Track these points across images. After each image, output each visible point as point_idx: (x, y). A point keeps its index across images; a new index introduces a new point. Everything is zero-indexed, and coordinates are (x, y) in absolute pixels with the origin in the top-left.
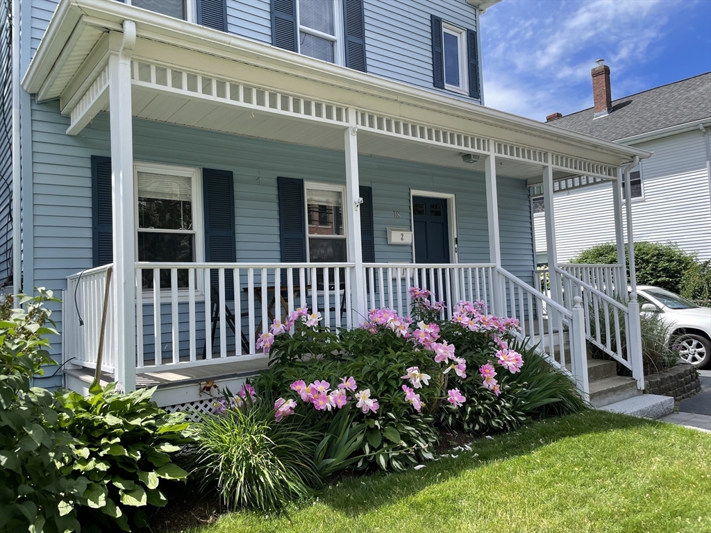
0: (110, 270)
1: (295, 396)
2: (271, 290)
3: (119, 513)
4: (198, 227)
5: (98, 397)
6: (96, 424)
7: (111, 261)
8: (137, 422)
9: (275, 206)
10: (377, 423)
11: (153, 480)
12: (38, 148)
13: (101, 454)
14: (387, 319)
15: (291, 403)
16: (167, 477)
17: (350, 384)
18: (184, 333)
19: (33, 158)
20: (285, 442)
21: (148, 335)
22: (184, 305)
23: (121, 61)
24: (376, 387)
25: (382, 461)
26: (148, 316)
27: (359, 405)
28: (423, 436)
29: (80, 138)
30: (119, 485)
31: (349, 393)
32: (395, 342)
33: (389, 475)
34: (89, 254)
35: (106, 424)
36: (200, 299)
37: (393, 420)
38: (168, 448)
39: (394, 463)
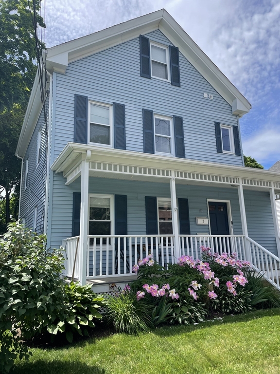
0: (79, 238)
1: (145, 291)
2: (144, 245)
3: (79, 327)
4: (112, 219)
5: (73, 286)
6: (72, 296)
7: (79, 235)
8: (86, 296)
9: (144, 209)
10: (179, 304)
11: (91, 317)
12: (55, 190)
13: (74, 306)
14: (185, 260)
15: (143, 293)
16: (95, 317)
17: (167, 286)
18: (104, 264)
19: (53, 194)
20: (140, 309)
21: (91, 265)
22: (104, 252)
23: (86, 163)
24: (179, 289)
25: (180, 320)
26: (91, 256)
27: (170, 296)
28: (199, 311)
29: (70, 186)
30: (79, 318)
31: (167, 291)
32: (189, 270)
33: (182, 326)
34: (71, 231)
35: (75, 296)
36: (111, 250)
37: (186, 303)
38: (96, 306)
39: (186, 321)
